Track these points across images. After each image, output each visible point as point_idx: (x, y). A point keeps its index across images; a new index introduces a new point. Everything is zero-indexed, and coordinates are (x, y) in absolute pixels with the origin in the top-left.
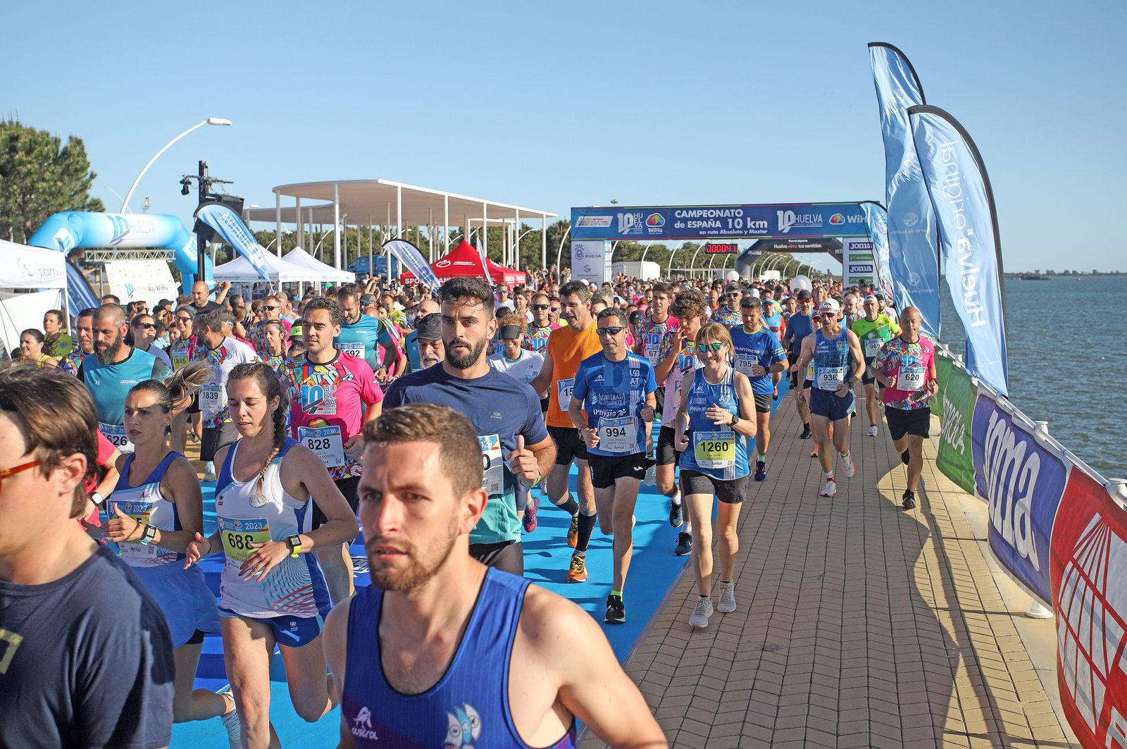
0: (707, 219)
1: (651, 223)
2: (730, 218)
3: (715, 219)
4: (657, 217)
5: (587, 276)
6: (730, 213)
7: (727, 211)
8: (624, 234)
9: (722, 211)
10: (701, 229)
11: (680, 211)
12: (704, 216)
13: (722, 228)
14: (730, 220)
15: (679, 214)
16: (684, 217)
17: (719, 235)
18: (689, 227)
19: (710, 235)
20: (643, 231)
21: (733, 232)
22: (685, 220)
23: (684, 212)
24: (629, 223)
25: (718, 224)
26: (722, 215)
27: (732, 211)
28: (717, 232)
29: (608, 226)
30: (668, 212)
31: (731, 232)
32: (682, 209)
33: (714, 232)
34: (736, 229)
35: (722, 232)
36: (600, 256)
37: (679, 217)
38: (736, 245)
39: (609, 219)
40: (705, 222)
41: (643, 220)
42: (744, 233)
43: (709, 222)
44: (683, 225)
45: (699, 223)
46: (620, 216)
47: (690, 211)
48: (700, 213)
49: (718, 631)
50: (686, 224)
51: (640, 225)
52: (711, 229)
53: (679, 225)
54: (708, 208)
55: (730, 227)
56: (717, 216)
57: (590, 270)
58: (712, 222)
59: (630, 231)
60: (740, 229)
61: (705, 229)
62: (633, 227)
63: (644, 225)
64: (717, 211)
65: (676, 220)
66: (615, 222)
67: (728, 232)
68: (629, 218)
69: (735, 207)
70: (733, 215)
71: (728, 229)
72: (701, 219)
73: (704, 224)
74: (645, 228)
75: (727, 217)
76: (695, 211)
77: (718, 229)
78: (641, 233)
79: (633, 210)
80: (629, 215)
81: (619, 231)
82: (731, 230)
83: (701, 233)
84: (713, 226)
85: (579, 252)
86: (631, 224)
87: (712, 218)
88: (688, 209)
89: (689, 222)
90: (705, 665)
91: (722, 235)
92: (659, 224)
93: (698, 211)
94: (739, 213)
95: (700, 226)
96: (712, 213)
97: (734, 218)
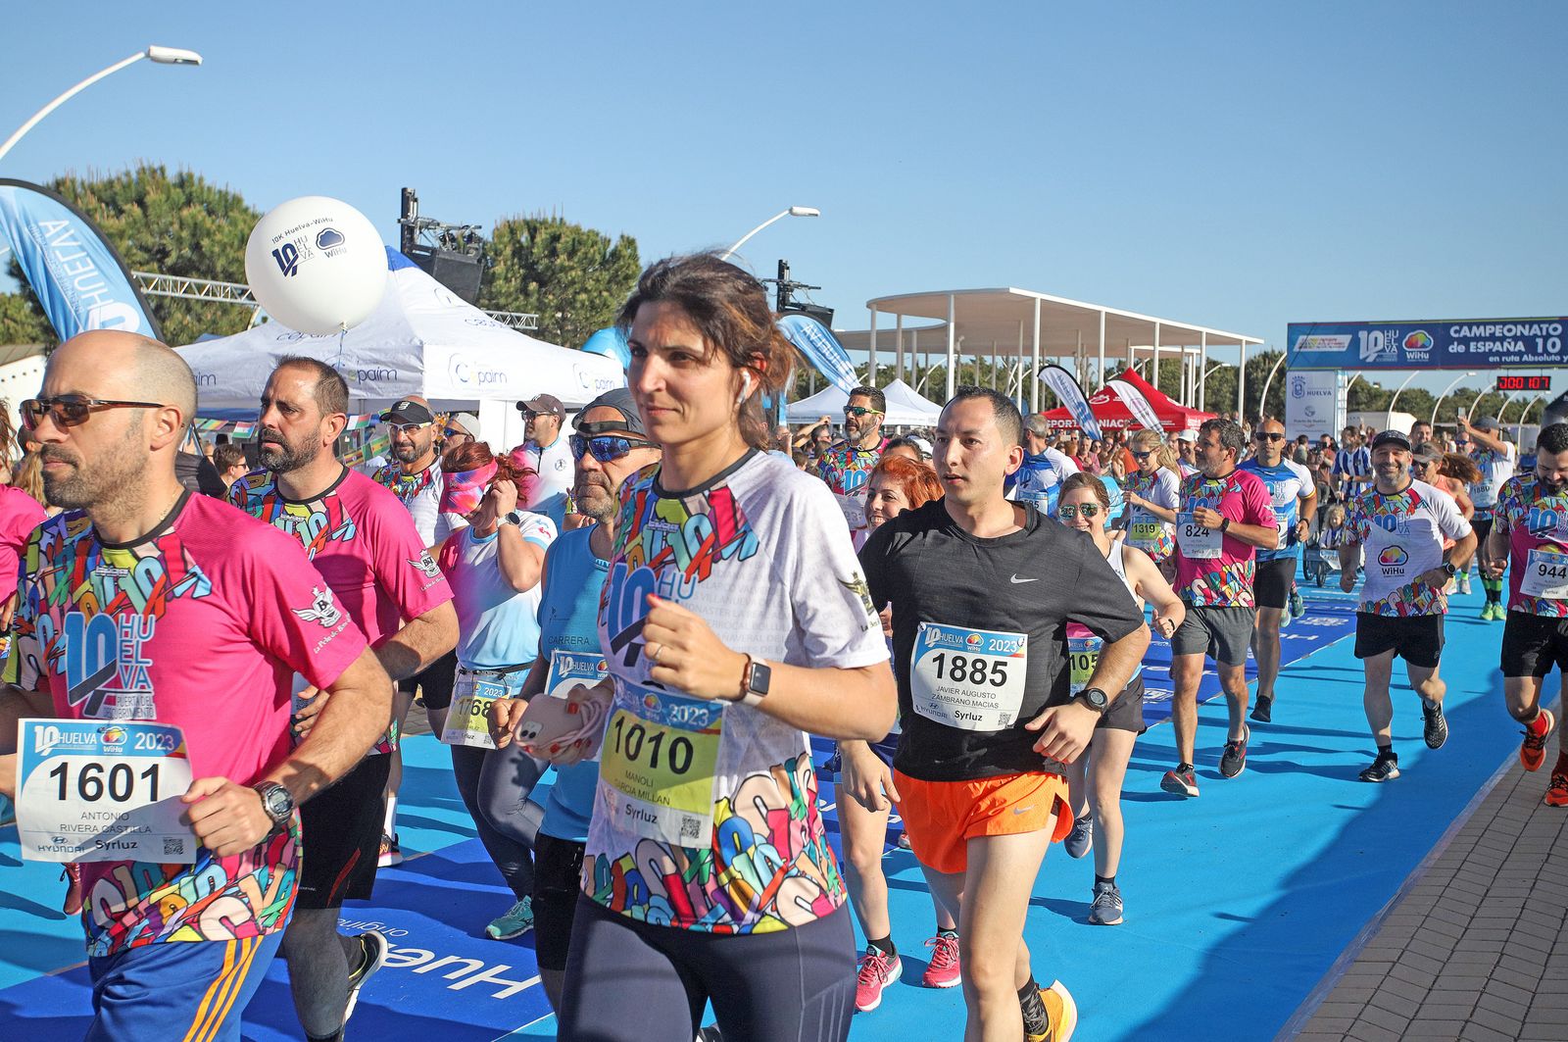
0: (1502, 339)
1: (1410, 345)
2: (1539, 337)
3: (1516, 339)
4: (1422, 336)
5: (1309, 421)
6: (1541, 329)
7: (1536, 326)
8: (1370, 360)
9: (1527, 327)
10: (1491, 353)
11: (1457, 328)
12: (1497, 334)
13: (1527, 353)
14: (1540, 341)
15: (1456, 332)
16: (1465, 336)
17: (1521, 362)
18: (1472, 350)
19: (1506, 363)
20: (1398, 356)
21: (1546, 358)
22: (1465, 341)
23: (1465, 328)
24: (1376, 345)
25: (1520, 346)
26: (1526, 333)
27: (1544, 326)
28: (1517, 359)
29: (1344, 349)
30: (1440, 330)
31: (1541, 359)
32: (1461, 324)
33: (1513, 358)
34: (1549, 354)
35: (1525, 358)
36: (1330, 393)
37: (1456, 336)
38: (1549, 378)
39: (1346, 339)
40: (1498, 344)
41: (1399, 341)
42: (1562, 359)
43: (1506, 344)
44: (1462, 349)
45: (1489, 345)
46: (1363, 335)
47: (1474, 328)
48: (1490, 329)
49: (1536, 879)
50: (1468, 347)
51: (1395, 349)
52: (1508, 353)
53: (1454, 348)
54: (1504, 323)
55: (1540, 349)
56: (1519, 334)
57: (1313, 413)
58: (1509, 343)
59: (1378, 356)
60: (1556, 354)
61: (1498, 353)
62: (1383, 350)
63: (1399, 348)
64: (1520, 327)
65: (1452, 341)
66: (1355, 344)
67: (1536, 358)
68: (1376, 338)
69: (1550, 322)
70: (1544, 333)
71: (1535, 353)
72: (1493, 338)
73: (1498, 347)
74: (1402, 353)
75: (1536, 336)
76: (1482, 328)
77: (1520, 354)
78: (1395, 359)
79: (1384, 327)
80: (1378, 334)
81: (1361, 357)
82: (1542, 354)
83: (1491, 359)
84: (1512, 349)
85: (1298, 388)
86: (1380, 347)
87: (1509, 337)
88: (1470, 324)
89: (1472, 345)
90: (1518, 919)
91: (1526, 362)
92: (1423, 346)
93: (1488, 327)
94: (1555, 329)
95: (1490, 350)
96: (1510, 330)
97: (1546, 338)
